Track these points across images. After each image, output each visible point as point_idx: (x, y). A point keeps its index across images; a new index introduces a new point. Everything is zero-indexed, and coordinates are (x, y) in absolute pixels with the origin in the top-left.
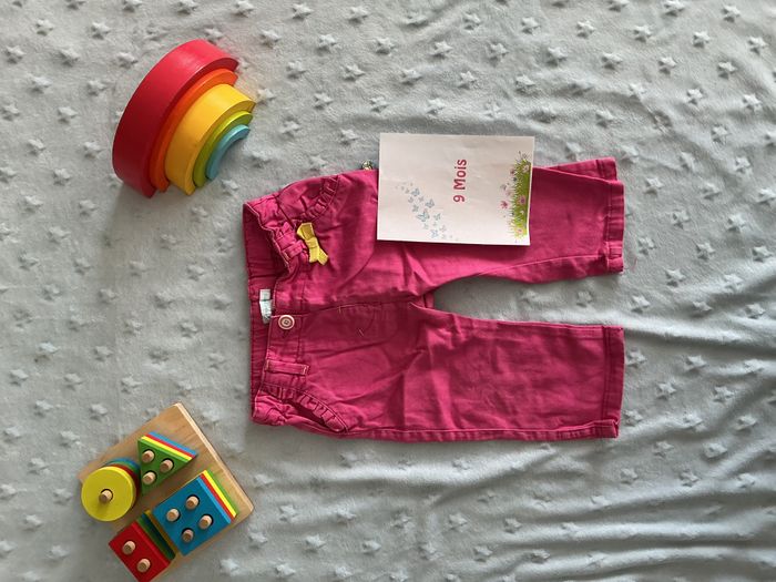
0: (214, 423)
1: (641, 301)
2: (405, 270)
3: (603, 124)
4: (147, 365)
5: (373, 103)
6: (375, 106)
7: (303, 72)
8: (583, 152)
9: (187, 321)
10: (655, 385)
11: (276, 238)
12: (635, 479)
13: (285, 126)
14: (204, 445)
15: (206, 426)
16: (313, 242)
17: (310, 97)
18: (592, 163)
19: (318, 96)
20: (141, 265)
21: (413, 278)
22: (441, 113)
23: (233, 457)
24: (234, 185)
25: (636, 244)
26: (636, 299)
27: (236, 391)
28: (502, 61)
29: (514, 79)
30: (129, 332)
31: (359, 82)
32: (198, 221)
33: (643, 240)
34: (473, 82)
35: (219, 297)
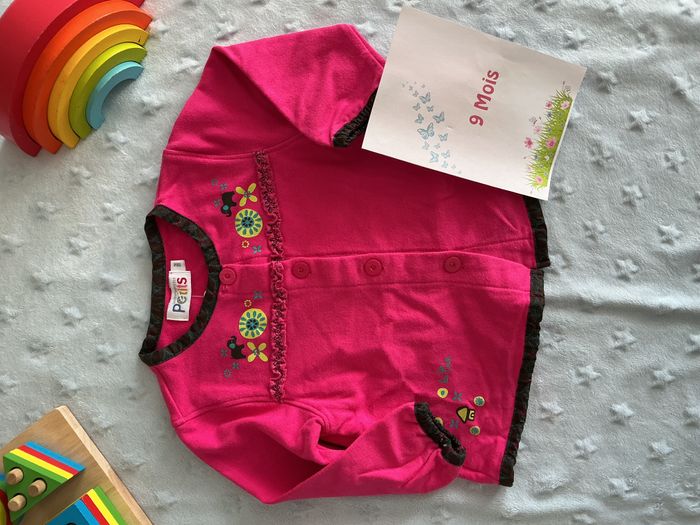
0: (106, 429)
1: (628, 266)
3: (573, 46)
4: (25, 359)
9: (70, 306)
10: (648, 372)
12: (627, 492)
13: (181, 63)
14: (91, 457)
15: (95, 434)
17: (211, 27)
19: (221, 25)
20: (14, 239)
23: (130, 470)
24: (122, 138)
25: (620, 194)
26: (622, 263)
27: (130, 389)
30: (4, 321)
32: (79, 183)
33: (628, 189)
35: (105, 276)
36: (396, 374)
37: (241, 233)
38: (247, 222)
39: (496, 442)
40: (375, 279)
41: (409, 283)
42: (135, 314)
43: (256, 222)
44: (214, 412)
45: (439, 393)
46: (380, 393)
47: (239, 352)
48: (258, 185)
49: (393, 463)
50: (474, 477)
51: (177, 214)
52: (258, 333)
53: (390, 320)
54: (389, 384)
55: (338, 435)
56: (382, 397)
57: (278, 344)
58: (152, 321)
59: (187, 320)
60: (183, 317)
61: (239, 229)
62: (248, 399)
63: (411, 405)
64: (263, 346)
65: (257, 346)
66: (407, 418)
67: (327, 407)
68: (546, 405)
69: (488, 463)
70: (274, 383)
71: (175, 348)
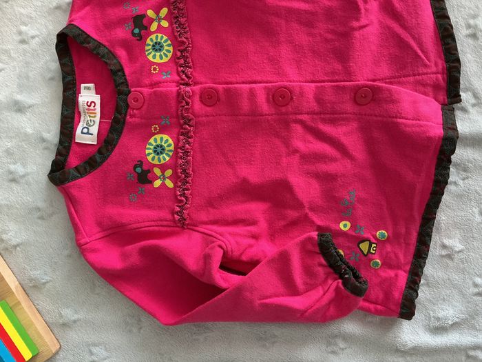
0: (15, 247)
23: (35, 287)
27: (39, 209)
35: (19, 97)
36: (300, 206)
37: (150, 58)
38: (158, 47)
39: (396, 275)
40: (284, 110)
41: (317, 114)
42: (46, 135)
43: (166, 48)
44: (119, 234)
45: (341, 226)
46: (283, 223)
47: (145, 177)
48: (169, 10)
49: (293, 291)
50: (373, 309)
51: (89, 36)
52: (164, 159)
53: (296, 151)
54: (292, 214)
55: (239, 262)
56: (284, 226)
57: (184, 171)
58: (61, 142)
59: (96, 143)
60: (91, 140)
61: (149, 54)
62: (153, 223)
63: (315, 234)
64: (169, 172)
65: (163, 171)
66: (310, 247)
67: (230, 234)
68: (447, 242)
69: (388, 295)
70: (178, 209)
71: (82, 170)
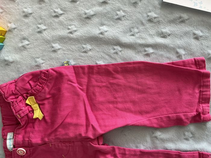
2: (86, 123)
3: (197, 38)
5: (69, 29)
6: (70, 31)
7: (31, 14)
8: (186, 54)
11: (13, 106)
13: (22, 42)
16: (36, 106)
17: (35, 26)
18: (191, 60)
19: (39, 26)
21: (91, 128)
22: (106, 34)
28: (140, 4)
29: (147, 14)
31: (61, 18)
34: (124, 16)
